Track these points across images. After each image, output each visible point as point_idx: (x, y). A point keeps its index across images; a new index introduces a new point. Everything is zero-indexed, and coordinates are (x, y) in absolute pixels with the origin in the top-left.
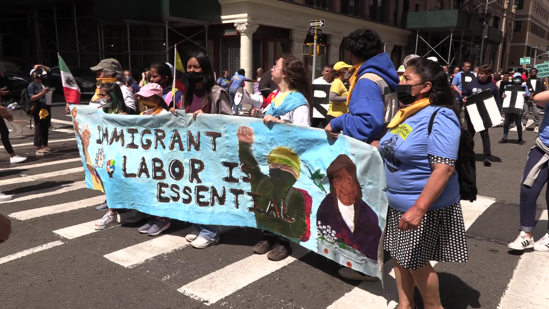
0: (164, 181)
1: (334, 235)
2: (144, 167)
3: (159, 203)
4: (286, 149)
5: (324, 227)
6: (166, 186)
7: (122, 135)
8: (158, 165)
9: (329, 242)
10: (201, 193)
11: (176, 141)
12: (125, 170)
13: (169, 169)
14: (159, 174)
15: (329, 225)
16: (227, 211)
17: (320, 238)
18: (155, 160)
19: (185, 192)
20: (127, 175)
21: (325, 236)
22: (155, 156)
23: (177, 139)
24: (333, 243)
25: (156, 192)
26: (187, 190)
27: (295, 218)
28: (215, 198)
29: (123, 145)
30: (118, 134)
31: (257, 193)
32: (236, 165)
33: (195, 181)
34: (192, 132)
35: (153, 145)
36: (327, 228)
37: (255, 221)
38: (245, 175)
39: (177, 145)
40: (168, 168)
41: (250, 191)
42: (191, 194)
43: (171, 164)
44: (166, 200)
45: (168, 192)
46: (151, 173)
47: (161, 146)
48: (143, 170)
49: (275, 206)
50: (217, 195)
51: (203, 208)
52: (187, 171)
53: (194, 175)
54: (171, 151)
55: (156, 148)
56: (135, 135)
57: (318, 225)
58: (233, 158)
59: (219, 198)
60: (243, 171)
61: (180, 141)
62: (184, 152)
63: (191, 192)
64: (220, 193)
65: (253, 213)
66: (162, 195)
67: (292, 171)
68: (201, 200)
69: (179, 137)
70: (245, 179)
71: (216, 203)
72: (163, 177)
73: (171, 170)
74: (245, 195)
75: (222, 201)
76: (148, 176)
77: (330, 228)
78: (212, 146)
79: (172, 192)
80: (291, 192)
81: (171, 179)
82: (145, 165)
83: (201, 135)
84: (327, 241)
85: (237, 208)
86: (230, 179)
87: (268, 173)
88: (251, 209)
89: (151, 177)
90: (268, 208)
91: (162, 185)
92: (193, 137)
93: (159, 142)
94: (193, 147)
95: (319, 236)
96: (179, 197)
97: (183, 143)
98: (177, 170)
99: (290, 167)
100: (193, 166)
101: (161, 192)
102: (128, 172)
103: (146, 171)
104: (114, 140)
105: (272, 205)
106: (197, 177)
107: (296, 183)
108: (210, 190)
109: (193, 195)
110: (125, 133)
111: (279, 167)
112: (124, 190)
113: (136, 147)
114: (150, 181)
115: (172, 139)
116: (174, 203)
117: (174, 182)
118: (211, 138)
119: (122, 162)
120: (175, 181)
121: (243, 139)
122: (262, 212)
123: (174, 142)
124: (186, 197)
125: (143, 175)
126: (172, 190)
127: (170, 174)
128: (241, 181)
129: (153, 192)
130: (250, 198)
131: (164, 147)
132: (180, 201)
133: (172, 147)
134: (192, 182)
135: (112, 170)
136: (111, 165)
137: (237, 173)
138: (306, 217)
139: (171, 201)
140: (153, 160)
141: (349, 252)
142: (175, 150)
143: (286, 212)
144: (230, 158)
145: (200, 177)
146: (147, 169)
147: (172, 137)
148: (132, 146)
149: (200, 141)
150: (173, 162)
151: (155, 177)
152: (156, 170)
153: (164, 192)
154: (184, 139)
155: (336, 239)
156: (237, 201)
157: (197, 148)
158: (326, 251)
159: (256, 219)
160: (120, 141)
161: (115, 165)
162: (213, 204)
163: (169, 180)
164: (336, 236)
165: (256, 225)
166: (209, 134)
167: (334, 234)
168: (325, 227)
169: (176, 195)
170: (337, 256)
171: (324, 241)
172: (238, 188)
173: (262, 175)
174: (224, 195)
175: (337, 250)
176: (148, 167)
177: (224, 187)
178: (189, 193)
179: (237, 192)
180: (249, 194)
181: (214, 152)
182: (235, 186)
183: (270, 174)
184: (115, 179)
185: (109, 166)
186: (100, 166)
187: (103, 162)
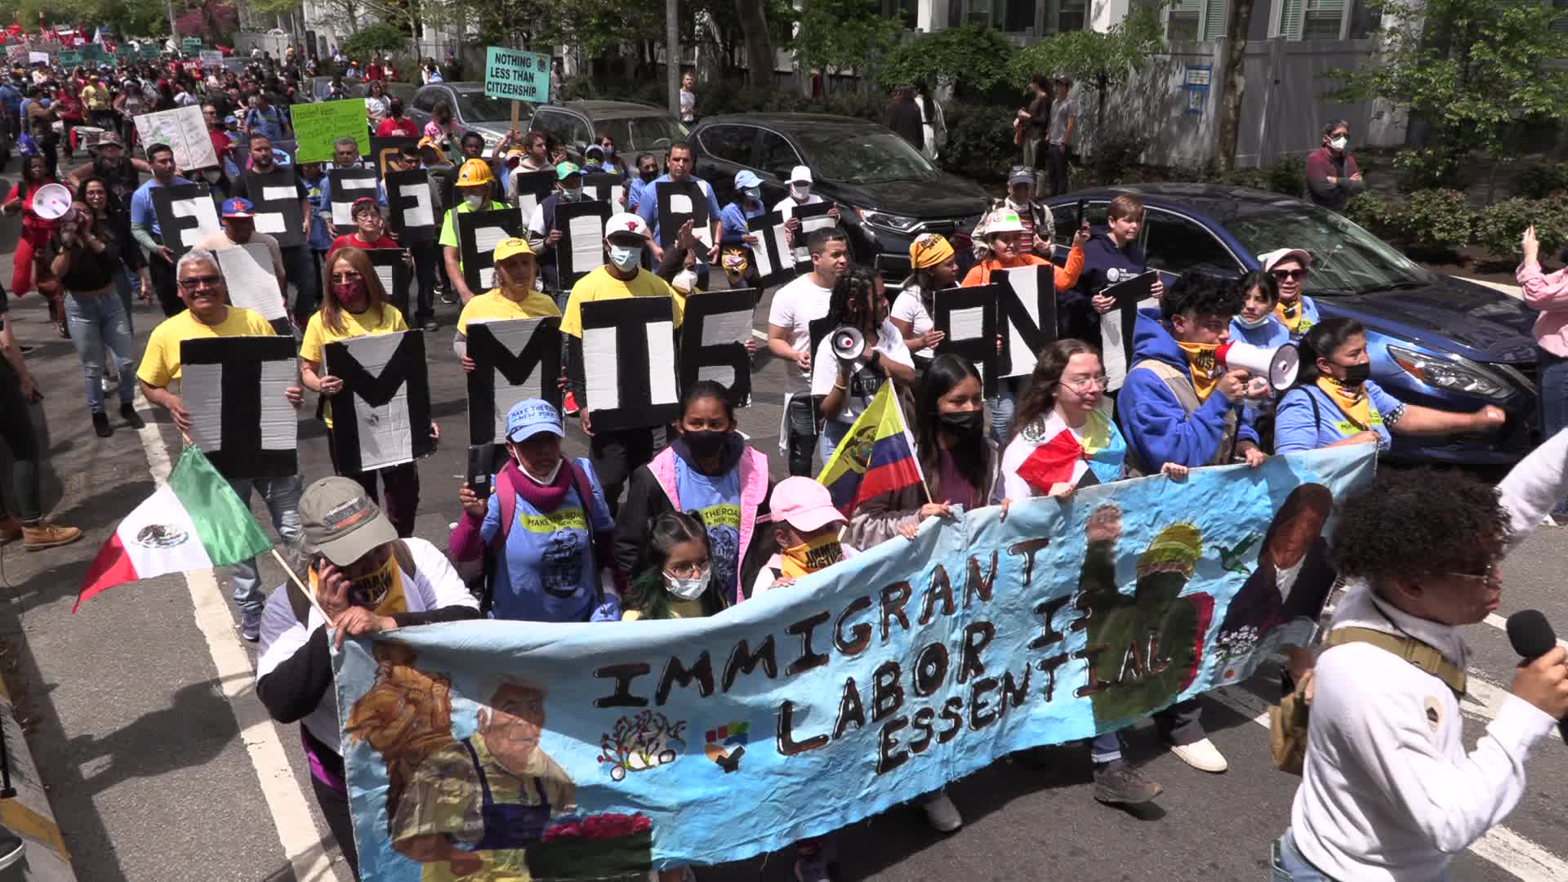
0: (898, 714)
1: (1253, 636)
2: (851, 706)
3: (880, 778)
4: (1180, 526)
5: (1234, 635)
6: (902, 723)
7: (767, 649)
8: (887, 680)
9: (1241, 653)
10: (981, 698)
11: (939, 596)
12: (784, 734)
13: (913, 676)
14: (888, 703)
15: (1245, 625)
18: (882, 671)
19: (946, 715)
20: (789, 749)
21: (1232, 651)
22: (883, 661)
23: (939, 589)
24: (1247, 652)
25: (875, 753)
26: (951, 708)
27: (1173, 656)
28: (1009, 695)
29: (773, 674)
30: (752, 653)
32: (1065, 600)
33: (971, 674)
34: (978, 558)
35: (876, 632)
38: (1079, 616)
39: (938, 605)
40: (911, 674)
41: (1084, 647)
42: (960, 713)
43: (918, 660)
44: (899, 759)
45: (904, 738)
46: (868, 710)
47: (899, 625)
48: (851, 713)
49: (1137, 653)
50: (1013, 689)
51: (983, 731)
52: (954, 661)
53: (971, 661)
54: (922, 627)
55: (884, 637)
57: (1219, 641)
58: (1063, 588)
59: (1015, 693)
60: (1079, 608)
61: (946, 594)
62: (954, 615)
63: (960, 707)
64: (1019, 680)
65: (1087, 699)
66: (889, 753)
67: (1180, 566)
68: (981, 714)
69: (946, 582)
70: (1077, 626)
71: (1009, 707)
72: (898, 703)
73: (916, 677)
74: (1072, 662)
75: (1020, 697)
76: (861, 723)
77: (1246, 628)
78: (1023, 577)
79: (916, 731)
80: (1172, 610)
81: (916, 699)
82: (856, 699)
83: (999, 557)
84: (1235, 656)
85: (1049, 700)
86: (1044, 640)
87: (1134, 589)
88: (1082, 692)
89: (868, 720)
90: (1122, 669)
91: (891, 728)
92: (978, 568)
93: (891, 617)
94: (975, 595)
95: (1220, 659)
96: (929, 737)
97: (954, 595)
98: (931, 669)
99: (1179, 560)
100: (969, 642)
101: (887, 746)
102: (796, 737)
103: (856, 713)
104: (739, 671)
105: (1131, 656)
106: (975, 664)
107: (1186, 585)
108: (999, 684)
109: (965, 712)
110: (780, 638)
111: (1157, 570)
112: (773, 797)
113: (821, 660)
114: (864, 734)
115: (928, 595)
116: (916, 759)
117: (922, 704)
118: (1023, 558)
120: (925, 699)
121: (1098, 533)
122: (1108, 686)
123: (932, 600)
124: (949, 725)
125: (850, 727)
126: (917, 725)
127: (915, 689)
128: (1067, 633)
129: (869, 760)
130: (1083, 662)
131: (906, 625)
132: (933, 742)
133: (926, 617)
134: (963, 681)
135: (736, 746)
136: (729, 736)
137: (1064, 618)
138: (1195, 642)
139: (911, 755)
140: (876, 673)
142: (932, 619)
143: (1157, 652)
144: (1056, 591)
145: (982, 661)
146: (860, 706)
147: (928, 591)
149: (996, 573)
150: (923, 654)
151: (879, 716)
152: (881, 696)
153: (895, 743)
154: (958, 583)
155: (1257, 639)
156: (1051, 684)
157: (986, 594)
158: (1229, 672)
159: (1094, 710)
160: (760, 668)
162: (1002, 715)
163: (911, 706)
164: (1257, 633)
165: (1092, 727)
166: (1019, 548)
167: (1254, 633)
168: (1237, 633)
169: (923, 736)
171: (1228, 660)
172: (1058, 653)
174: (1026, 681)
176: (861, 699)
177: (1029, 664)
178: (957, 711)
179: (1054, 664)
180: (1081, 655)
181: (1025, 588)
182: (1052, 651)
183: (1136, 591)
184: (748, 771)
185: (723, 740)
186: (651, 763)
187: (667, 745)
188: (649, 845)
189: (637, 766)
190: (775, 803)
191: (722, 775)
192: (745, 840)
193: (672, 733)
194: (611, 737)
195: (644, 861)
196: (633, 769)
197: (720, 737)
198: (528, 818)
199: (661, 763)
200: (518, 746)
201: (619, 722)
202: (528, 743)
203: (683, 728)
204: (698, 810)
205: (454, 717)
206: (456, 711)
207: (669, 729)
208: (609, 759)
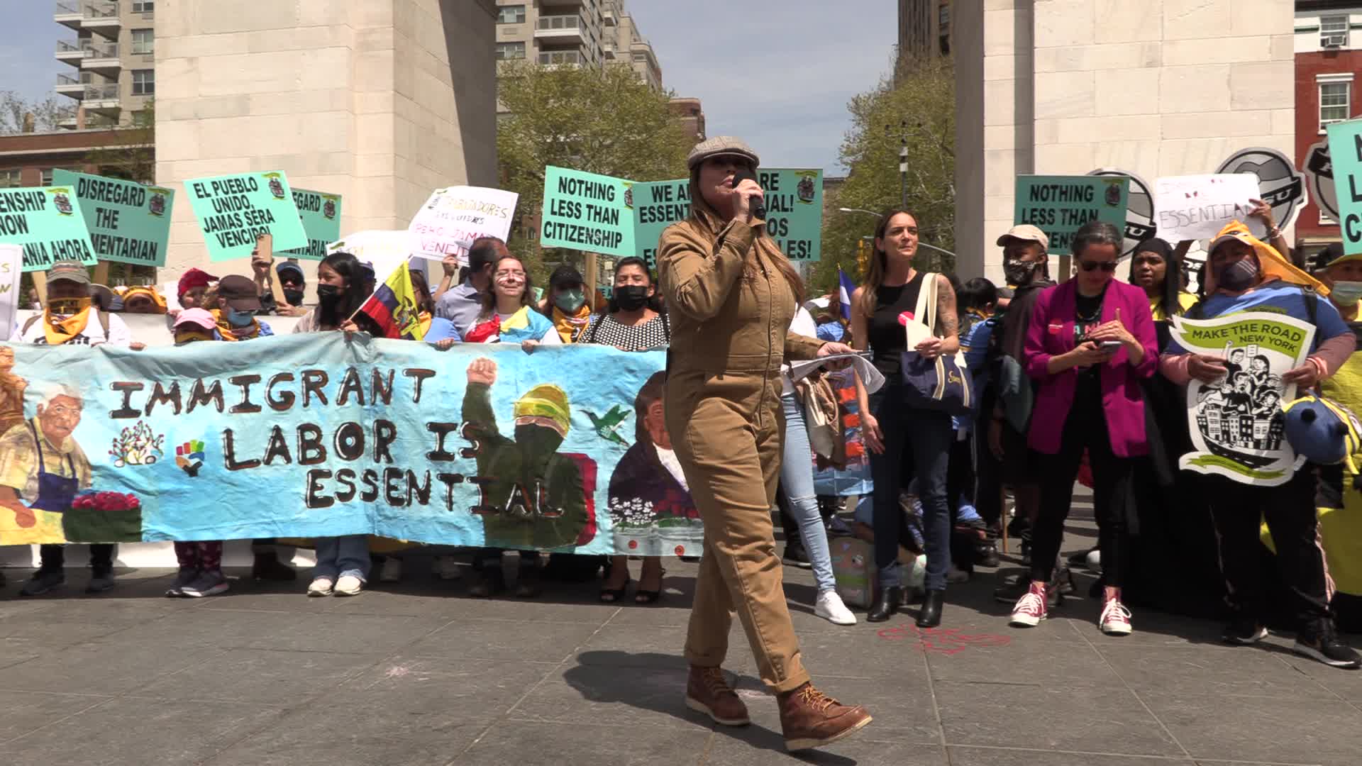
0: (323, 466)
1: (648, 510)
2: (278, 444)
3: (309, 510)
4: (550, 388)
5: (627, 504)
6: (328, 474)
7: (217, 391)
8: (310, 436)
9: (640, 526)
10: (393, 482)
11: (353, 388)
12: (230, 456)
13: (335, 442)
14: (312, 453)
15: (636, 497)
16: (432, 516)
17: (619, 525)
18: (304, 428)
19: (366, 481)
20: (234, 466)
21: (629, 520)
22: (306, 421)
23: (353, 383)
24: (646, 525)
25: (303, 490)
26: (370, 477)
27: (564, 508)
28: (414, 490)
29: (221, 410)
30: (207, 390)
31: (489, 475)
32: (453, 427)
33: (383, 458)
34: (380, 370)
35: (299, 400)
36: (632, 503)
37: (483, 532)
38: (468, 445)
39: (353, 395)
40: (332, 440)
41: (476, 475)
42: (377, 483)
43: (337, 431)
44: (327, 502)
45: (329, 487)
46: (294, 453)
47: (318, 400)
48: (278, 448)
49: (525, 493)
50: (416, 486)
51: (397, 510)
52: (370, 441)
53: (382, 448)
54: (339, 407)
55: (306, 405)
56: (251, 386)
57: (611, 505)
58: (448, 414)
59: (419, 492)
60: (466, 437)
61: (358, 388)
62: (365, 407)
63: (376, 480)
64: (421, 483)
65: (480, 517)
66: (317, 493)
67: (555, 425)
68: (394, 494)
69: (358, 382)
70: (466, 453)
71: (415, 501)
72: (322, 456)
73: (337, 443)
74: (466, 483)
75: (424, 497)
76: (289, 460)
77: (640, 501)
78: (413, 395)
79: (340, 484)
80: (553, 463)
81: (338, 459)
82: (282, 440)
83: (395, 375)
84: (633, 526)
85: (451, 509)
86: (439, 456)
87: (513, 433)
88: (475, 510)
89: (295, 461)
90: (510, 501)
91: (317, 474)
92: (380, 379)
93: (312, 393)
94: (379, 397)
95: (616, 524)
96: (353, 491)
97: (365, 392)
98: (350, 441)
99: (551, 418)
100: (379, 433)
101: (314, 487)
102: (238, 459)
103: (284, 452)
104: (198, 402)
105: (519, 493)
106: (386, 452)
107: (564, 443)
108: (405, 477)
109: (382, 487)
110: (226, 385)
111: (533, 421)
112: (225, 499)
113: (257, 409)
114: (292, 470)
115: (343, 385)
116: (342, 506)
117: (342, 464)
118: (413, 380)
119: (221, 443)
120: (346, 462)
121: (477, 378)
122: (497, 511)
123: (348, 389)
124: (369, 489)
125: (278, 459)
126: (340, 480)
127: (337, 452)
128: (457, 457)
129: (295, 490)
130: (475, 487)
131: (325, 402)
132: (357, 498)
133: (343, 399)
134: (378, 461)
135: (196, 460)
136: (192, 453)
137: (455, 443)
138: (585, 500)
139: (337, 501)
140: (299, 428)
141: (679, 528)
142: (347, 404)
143: (546, 499)
144: (444, 415)
145: (391, 453)
146: (286, 447)
147: (342, 382)
148: (246, 407)
149: (393, 386)
150: (342, 428)
151: (304, 461)
152: (305, 445)
153: (322, 488)
154: (366, 384)
155: (655, 514)
156: (451, 496)
157: (386, 400)
158: (632, 544)
159: (485, 529)
160: (213, 403)
161: (204, 450)
162: (409, 504)
163: (335, 463)
164: (653, 509)
165: (483, 540)
166: (410, 373)
167: (650, 508)
168: (629, 503)
169: (347, 489)
170: (655, 544)
171: (626, 528)
172: (454, 472)
173: (499, 440)
174: (428, 486)
175: (656, 533)
176: (287, 443)
177: (428, 471)
178: (374, 482)
179: (451, 479)
180: (473, 480)
181: (415, 404)
182: (447, 467)
183: (515, 435)
184: (204, 477)
185: (188, 455)
186: (140, 462)
187: (152, 452)
188: (139, 520)
189: (131, 462)
190: (224, 504)
191: (186, 476)
192: (205, 527)
193: (155, 444)
194: (119, 440)
195: (136, 531)
196: (129, 463)
197: (186, 453)
198: (65, 487)
199: (147, 463)
200: (59, 431)
201: (124, 431)
202: (65, 431)
203: (162, 442)
204: (171, 498)
205: (25, 404)
206: (26, 401)
207: (153, 441)
208: (116, 454)
